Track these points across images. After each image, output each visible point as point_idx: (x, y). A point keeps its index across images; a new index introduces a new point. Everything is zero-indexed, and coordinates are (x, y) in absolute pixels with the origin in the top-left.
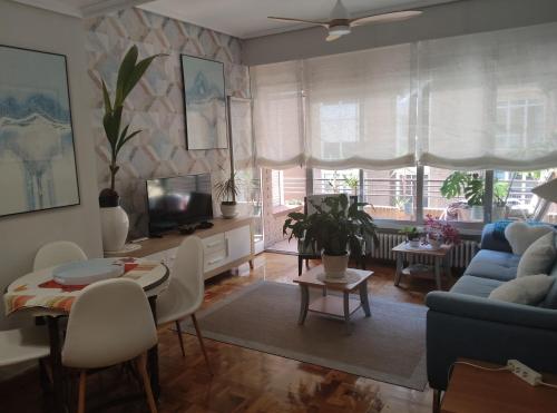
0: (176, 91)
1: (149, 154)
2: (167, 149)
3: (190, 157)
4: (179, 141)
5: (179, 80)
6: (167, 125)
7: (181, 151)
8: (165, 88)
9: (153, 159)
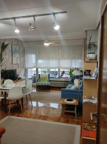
0: (11, 52)
1: (5, 65)
2: (9, 64)
3: (13, 65)
4: (11, 62)
5: (11, 49)
6: (9, 59)
7: (11, 64)
8: (9, 51)
9: (6, 66)
